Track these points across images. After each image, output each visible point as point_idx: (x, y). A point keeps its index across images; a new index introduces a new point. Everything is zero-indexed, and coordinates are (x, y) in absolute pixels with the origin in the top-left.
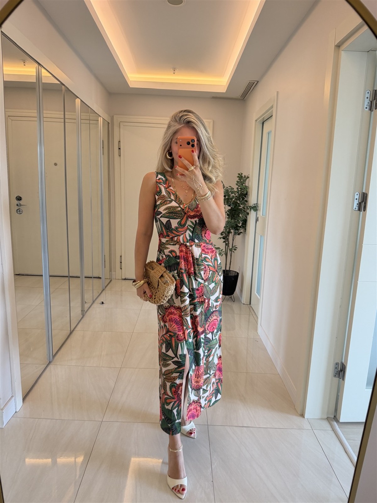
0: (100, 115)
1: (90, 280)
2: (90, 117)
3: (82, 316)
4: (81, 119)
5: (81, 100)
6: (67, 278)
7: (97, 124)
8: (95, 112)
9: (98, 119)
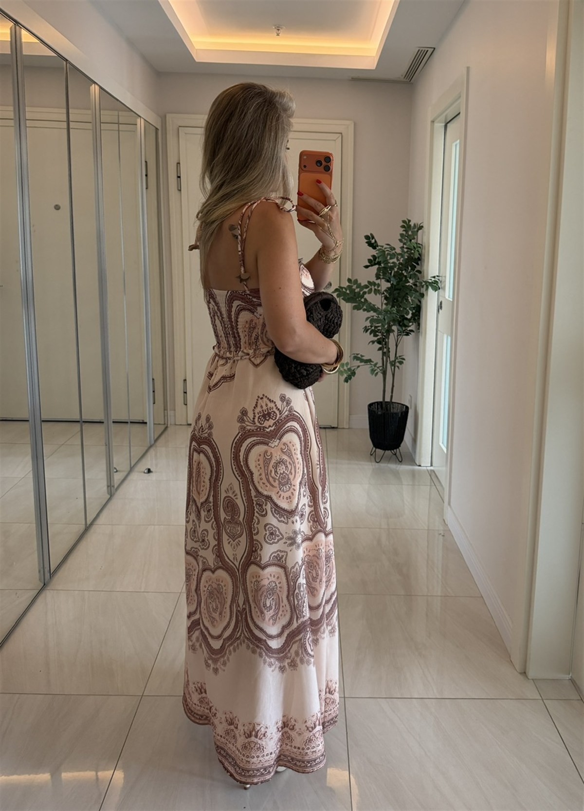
0: (139, 114)
1: (126, 427)
3: (108, 497)
7: (134, 131)
8: (130, 109)
9: (136, 122)
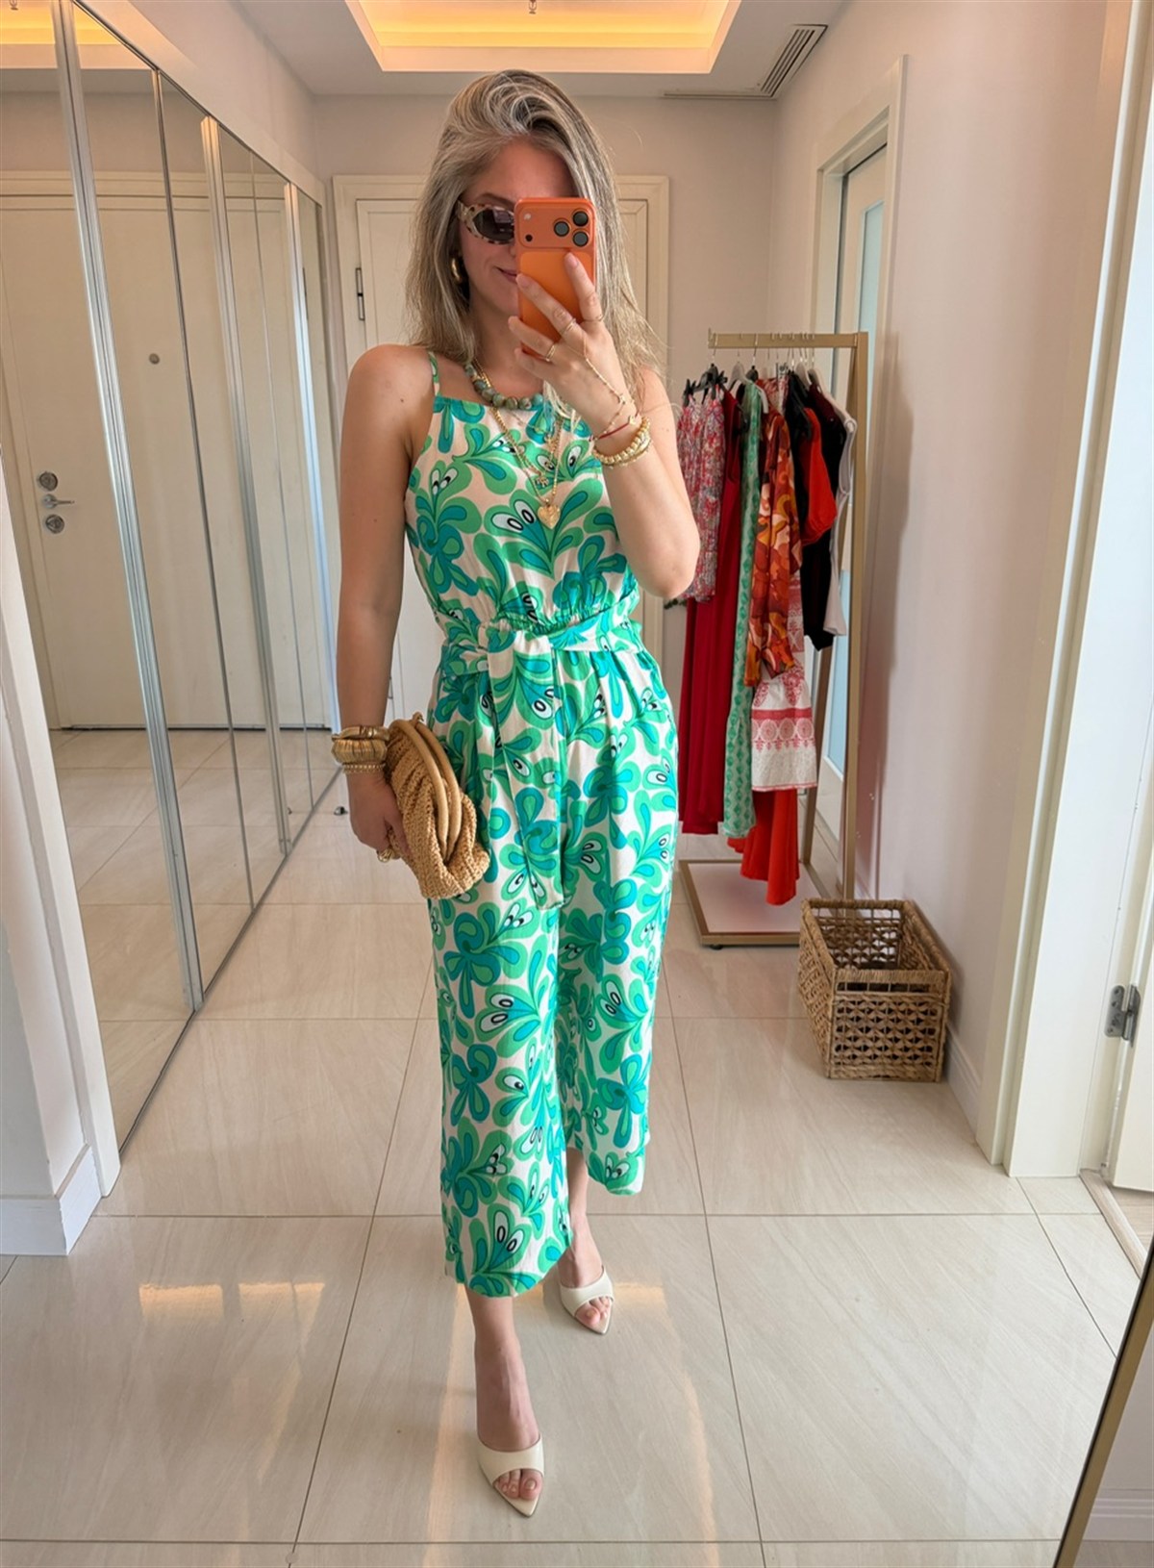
0: (287, 176)
1: (299, 738)
2: (256, 185)
3: (282, 857)
4: (225, 197)
5: (221, 125)
6: (226, 736)
7: (282, 210)
8: (274, 169)
9: (283, 194)
